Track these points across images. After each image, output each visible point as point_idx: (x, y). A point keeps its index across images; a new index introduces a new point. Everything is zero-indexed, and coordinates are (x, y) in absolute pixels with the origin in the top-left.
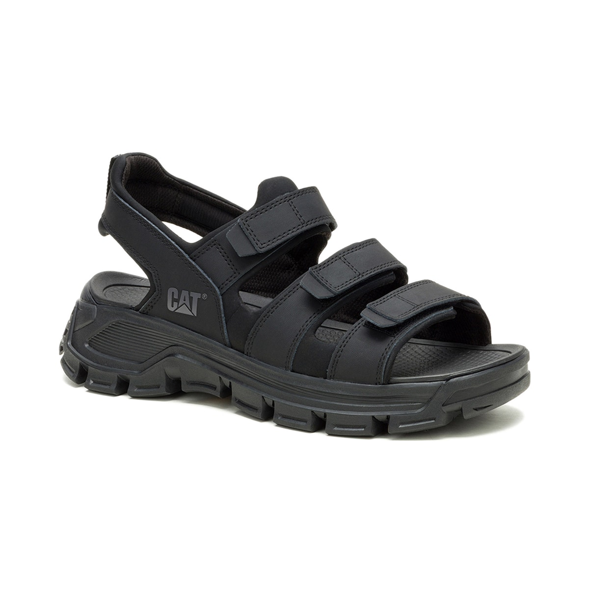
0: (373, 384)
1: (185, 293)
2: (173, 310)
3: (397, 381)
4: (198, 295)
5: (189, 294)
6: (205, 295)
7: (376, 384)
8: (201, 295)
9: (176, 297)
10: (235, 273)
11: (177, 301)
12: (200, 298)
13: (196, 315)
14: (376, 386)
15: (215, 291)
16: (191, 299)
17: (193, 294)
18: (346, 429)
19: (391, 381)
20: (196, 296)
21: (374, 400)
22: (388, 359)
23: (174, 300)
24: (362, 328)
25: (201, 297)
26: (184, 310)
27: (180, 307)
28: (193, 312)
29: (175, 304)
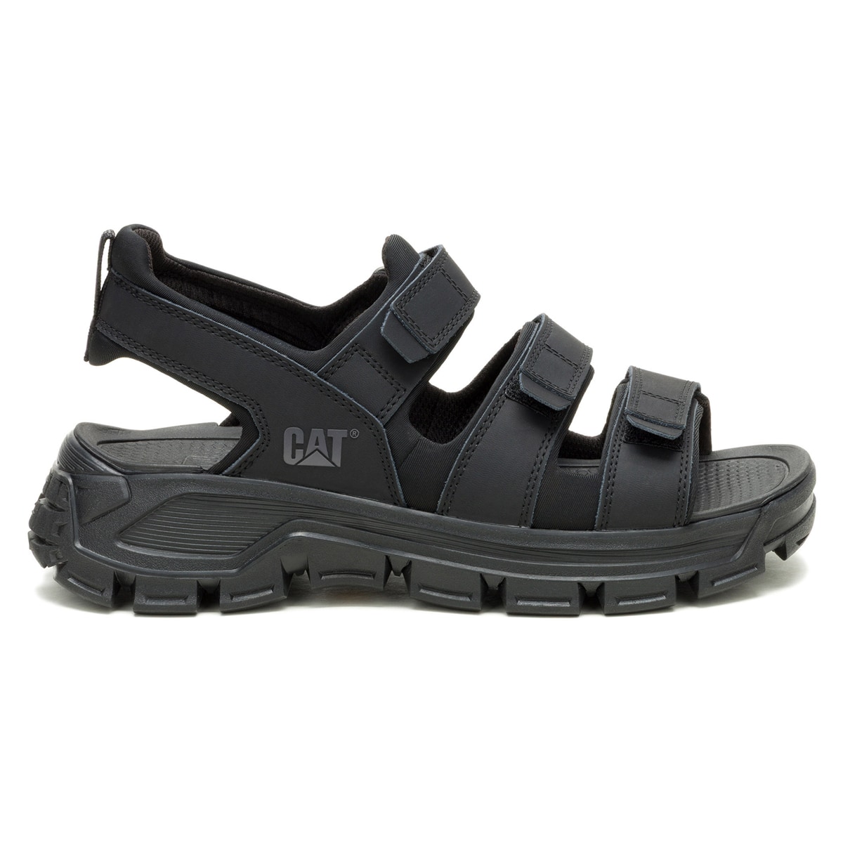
0: (670, 528)
1: (317, 433)
2: (293, 464)
3: (701, 517)
4: (343, 433)
5: (326, 434)
6: (355, 433)
7: (674, 527)
8: (348, 433)
9: (300, 440)
10: (398, 390)
11: (304, 446)
12: (346, 436)
13: (339, 465)
14: (675, 529)
15: (373, 423)
16: (329, 441)
17: (331, 432)
18: (638, 602)
19: (693, 518)
20: (338, 435)
21: (673, 550)
22: (691, 485)
23: (296, 446)
24: (623, 445)
25: (349, 435)
26: (317, 460)
27: (309, 455)
28: (333, 460)
29: (299, 453)
